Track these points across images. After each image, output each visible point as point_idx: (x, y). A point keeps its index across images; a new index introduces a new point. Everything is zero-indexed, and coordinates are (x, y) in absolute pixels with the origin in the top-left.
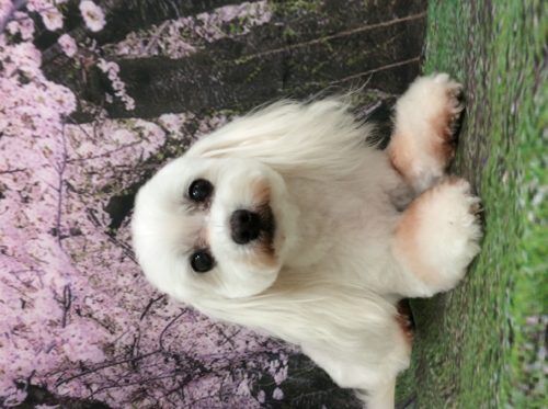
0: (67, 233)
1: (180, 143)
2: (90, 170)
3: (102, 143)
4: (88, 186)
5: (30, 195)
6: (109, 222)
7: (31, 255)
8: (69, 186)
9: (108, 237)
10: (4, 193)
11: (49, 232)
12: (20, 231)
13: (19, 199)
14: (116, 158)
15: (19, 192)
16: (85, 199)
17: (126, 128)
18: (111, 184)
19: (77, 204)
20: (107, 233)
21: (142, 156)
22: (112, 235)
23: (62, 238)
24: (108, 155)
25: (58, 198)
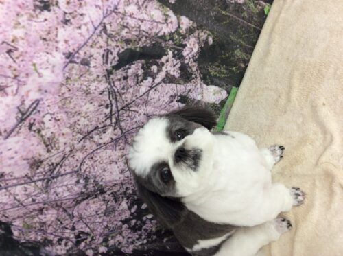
0: (78, 61)
1: (182, 35)
2: (125, 24)
3: (144, 12)
4: (117, 33)
5: (72, 20)
6: (114, 63)
7: (34, 65)
8: (105, 29)
9: (106, 73)
10: (52, 8)
11: (64, 54)
12: (41, 42)
13: (61, 18)
14: (145, 26)
15: (65, 13)
16: (110, 42)
17: (161, 11)
18: (133, 40)
19: (102, 42)
20: (107, 70)
21: (159, 32)
22: (109, 73)
23: (71, 62)
24: (142, 21)
25: (91, 33)
